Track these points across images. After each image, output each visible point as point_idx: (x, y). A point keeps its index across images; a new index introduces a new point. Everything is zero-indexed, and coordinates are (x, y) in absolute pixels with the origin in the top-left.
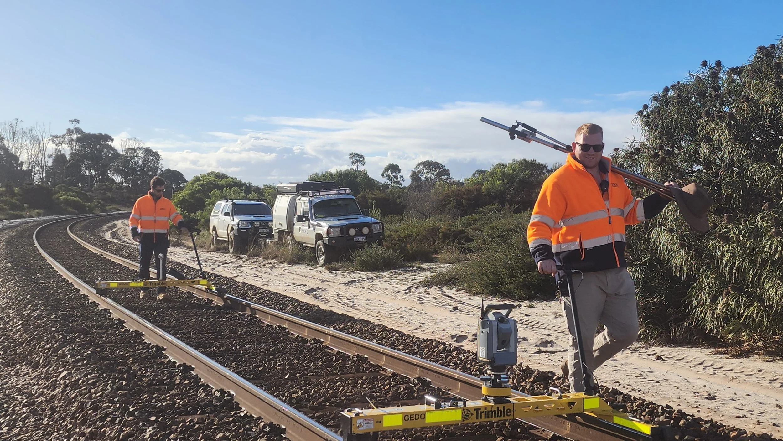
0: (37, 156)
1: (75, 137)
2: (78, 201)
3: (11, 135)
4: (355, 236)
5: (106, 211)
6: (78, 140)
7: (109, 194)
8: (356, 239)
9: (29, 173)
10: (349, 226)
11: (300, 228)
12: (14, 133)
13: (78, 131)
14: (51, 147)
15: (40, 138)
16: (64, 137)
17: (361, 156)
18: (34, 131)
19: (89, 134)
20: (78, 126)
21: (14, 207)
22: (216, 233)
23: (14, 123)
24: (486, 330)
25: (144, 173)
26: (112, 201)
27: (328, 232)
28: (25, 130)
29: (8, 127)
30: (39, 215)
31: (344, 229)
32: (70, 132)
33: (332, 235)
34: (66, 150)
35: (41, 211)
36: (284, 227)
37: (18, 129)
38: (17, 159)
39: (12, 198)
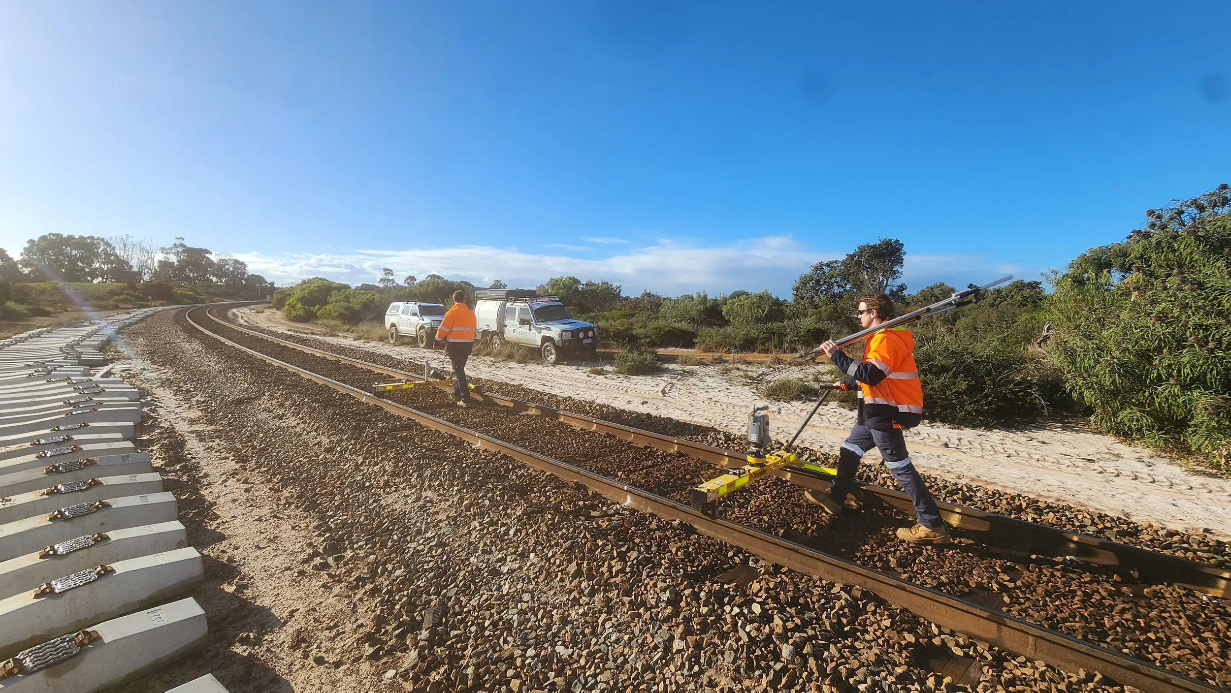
0: (146, 261)
1: (180, 250)
2: (191, 295)
3: (122, 246)
4: (584, 338)
5: (213, 302)
6: (184, 251)
7: (211, 290)
8: (585, 342)
9: (139, 273)
10: (579, 330)
11: (514, 330)
12: (125, 245)
13: (182, 245)
14: (159, 257)
15: (149, 249)
16: (171, 249)
17: (391, 270)
18: (142, 244)
19: (192, 248)
20: (182, 242)
21: (138, 299)
22: (396, 329)
23: (125, 237)
24: (757, 424)
25: (234, 276)
26: (215, 294)
27: (561, 335)
28: (134, 242)
29: (119, 241)
30: (162, 305)
31: (574, 333)
32: (175, 246)
33: (564, 338)
34: (173, 259)
35: (164, 302)
36: (494, 327)
37: (129, 241)
38: (127, 263)
39: (135, 291)
